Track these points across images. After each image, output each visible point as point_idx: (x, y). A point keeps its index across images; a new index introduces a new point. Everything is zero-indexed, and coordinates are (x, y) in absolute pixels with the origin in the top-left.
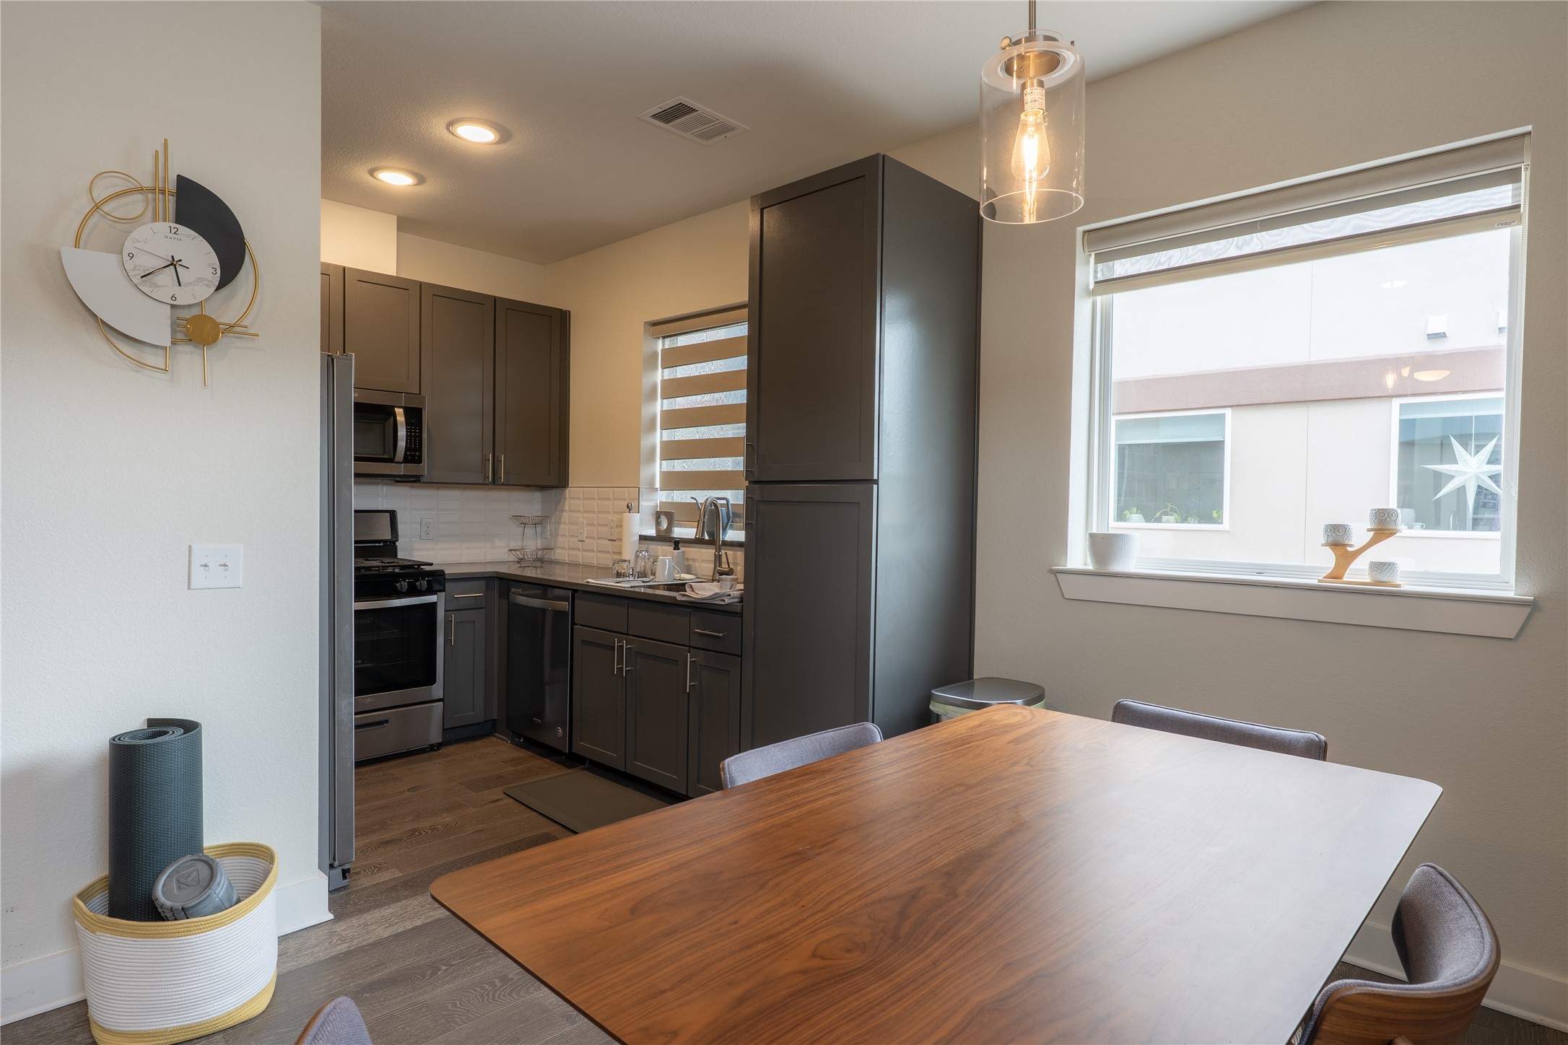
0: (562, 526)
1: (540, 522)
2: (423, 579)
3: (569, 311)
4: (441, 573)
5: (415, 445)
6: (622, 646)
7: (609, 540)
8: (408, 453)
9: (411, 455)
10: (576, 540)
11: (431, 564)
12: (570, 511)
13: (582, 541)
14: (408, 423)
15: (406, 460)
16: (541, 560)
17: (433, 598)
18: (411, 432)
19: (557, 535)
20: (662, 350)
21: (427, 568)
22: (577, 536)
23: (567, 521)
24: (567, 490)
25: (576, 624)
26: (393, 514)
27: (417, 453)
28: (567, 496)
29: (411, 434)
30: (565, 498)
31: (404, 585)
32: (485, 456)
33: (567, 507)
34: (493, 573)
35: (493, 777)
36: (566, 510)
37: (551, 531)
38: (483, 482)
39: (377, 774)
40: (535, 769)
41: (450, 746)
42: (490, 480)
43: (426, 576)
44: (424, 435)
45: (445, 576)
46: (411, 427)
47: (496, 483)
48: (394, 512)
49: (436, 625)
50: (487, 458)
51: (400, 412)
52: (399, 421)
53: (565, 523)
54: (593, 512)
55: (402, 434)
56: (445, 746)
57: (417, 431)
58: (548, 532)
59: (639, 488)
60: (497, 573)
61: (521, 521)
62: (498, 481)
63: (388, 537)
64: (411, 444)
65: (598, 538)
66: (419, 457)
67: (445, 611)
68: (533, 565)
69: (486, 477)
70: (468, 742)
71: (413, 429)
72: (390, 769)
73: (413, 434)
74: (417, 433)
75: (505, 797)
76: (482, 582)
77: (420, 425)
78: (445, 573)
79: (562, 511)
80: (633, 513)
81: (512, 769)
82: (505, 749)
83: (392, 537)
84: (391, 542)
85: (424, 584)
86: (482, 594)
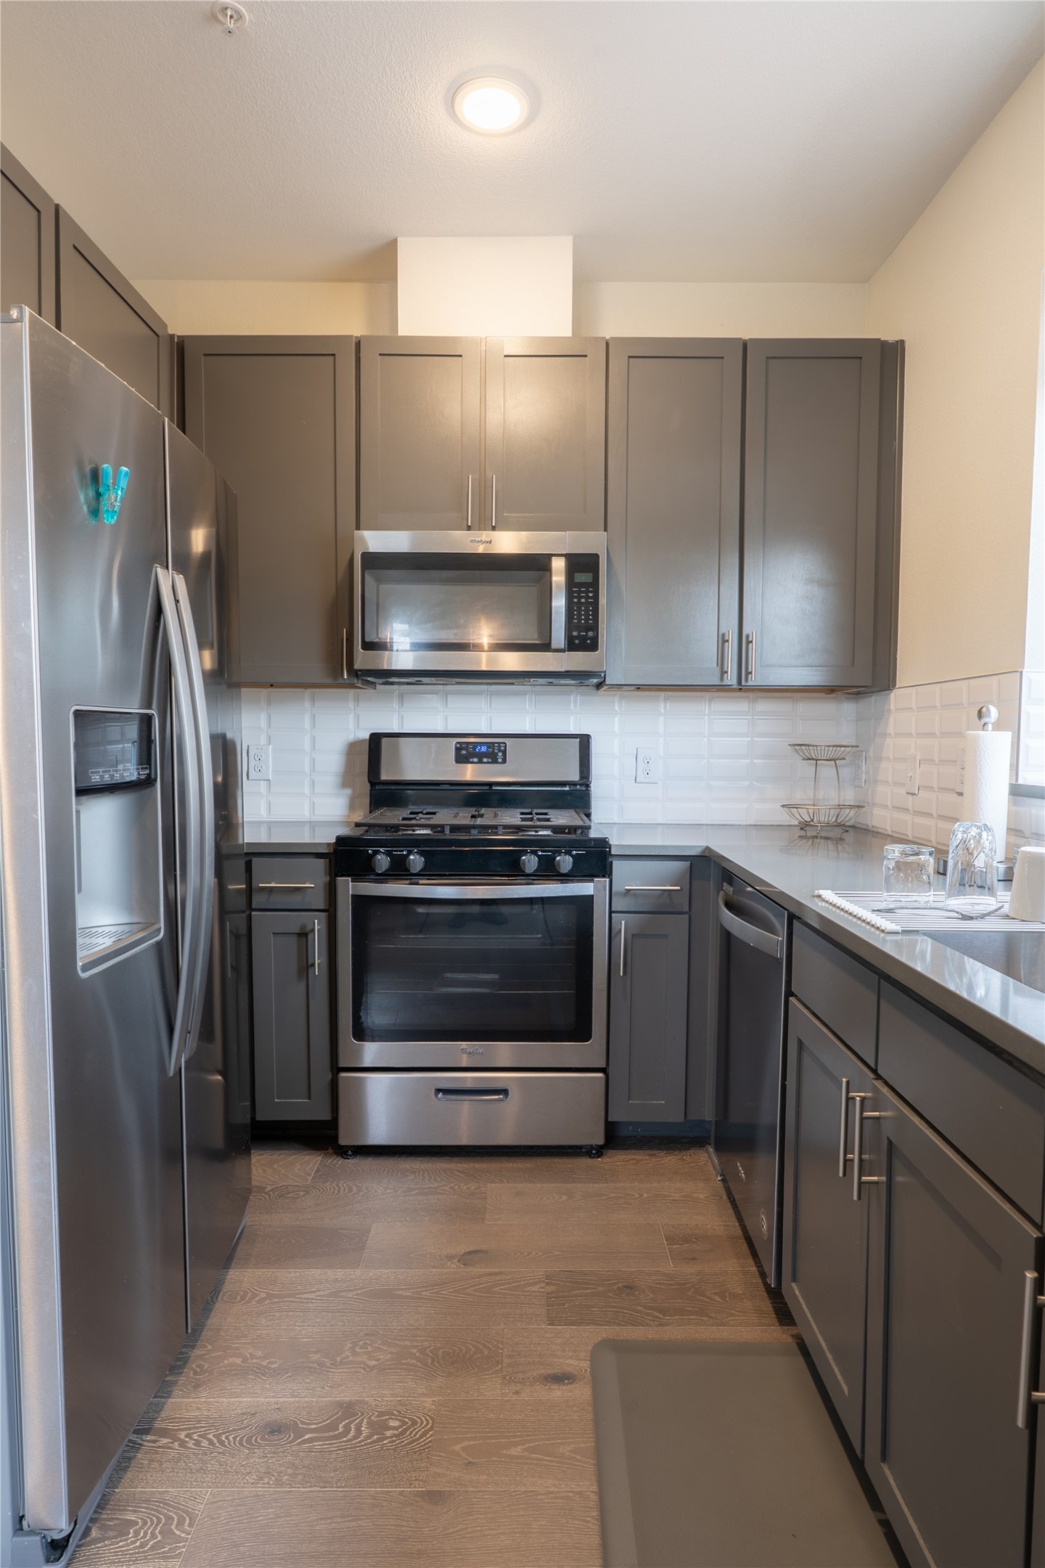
0: (884, 765)
1: (835, 756)
2: (568, 853)
3: (902, 342)
4: (603, 844)
5: (587, 620)
7: (959, 793)
8: (575, 634)
9: (577, 637)
10: (903, 791)
12: (898, 735)
13: (913, 794)
14: (570, 583)
16: (845, 828)
17: (586, 888)
18: (579, 598)
19: (875, 781)
22: (903, 785)
23: (891, 756)
24: (892, 695)
25: (794, 996)
26: (585, 741)
27: (590, 634)
28: (892, 707)
29: (579, 601)
30: (890, 710)
31: (532, 862)
32: (723, 635)
33: (891, 730)
34: (703, 848)
35: (615, 1284)
36: (890, 734)
37: (867, 773)
38: (718, 682)
39: (465, 1187)
40: (708, 1293)
41: (622, 1152)
42: (731, 679)
43: (577, 848)
44: (603, 601)
45: (610, 848)
46: (579, 589)
47: (743, 684)
48: (588, 737)
49: (592, 935)
50: (727, 638)
51: (558, 565)
52: (556, 581)
53: (889, 758)
54: (932, 735)
55: (559, 603)
56: (614, 1151)
57: (591, 595)
58: (864, 775)
59: (1021, 673)
60: (708, 848)
61: (807, 752)
62: (747, 680)
63: (575, 777)
64: (579, 619)
65: (942, 789)
66: (591, 639)
67: (611, 912)
68: (823, 834)
69: (723, 672)
70: (655, 1152)
71: (583, 592)
72: (493, 1182)
73: (583, 600)
74: (591, 598)
75: (586, 1370)
76: (683, 866)
77: (595, 584)
78: (611, 842)
79: (885, 735)
80: (993, 730)
81: (670, 1267)
82: (702, 1196)
83: (582, 778)
84: (581, 785)
85: (567, 862)
86: (680, 887)
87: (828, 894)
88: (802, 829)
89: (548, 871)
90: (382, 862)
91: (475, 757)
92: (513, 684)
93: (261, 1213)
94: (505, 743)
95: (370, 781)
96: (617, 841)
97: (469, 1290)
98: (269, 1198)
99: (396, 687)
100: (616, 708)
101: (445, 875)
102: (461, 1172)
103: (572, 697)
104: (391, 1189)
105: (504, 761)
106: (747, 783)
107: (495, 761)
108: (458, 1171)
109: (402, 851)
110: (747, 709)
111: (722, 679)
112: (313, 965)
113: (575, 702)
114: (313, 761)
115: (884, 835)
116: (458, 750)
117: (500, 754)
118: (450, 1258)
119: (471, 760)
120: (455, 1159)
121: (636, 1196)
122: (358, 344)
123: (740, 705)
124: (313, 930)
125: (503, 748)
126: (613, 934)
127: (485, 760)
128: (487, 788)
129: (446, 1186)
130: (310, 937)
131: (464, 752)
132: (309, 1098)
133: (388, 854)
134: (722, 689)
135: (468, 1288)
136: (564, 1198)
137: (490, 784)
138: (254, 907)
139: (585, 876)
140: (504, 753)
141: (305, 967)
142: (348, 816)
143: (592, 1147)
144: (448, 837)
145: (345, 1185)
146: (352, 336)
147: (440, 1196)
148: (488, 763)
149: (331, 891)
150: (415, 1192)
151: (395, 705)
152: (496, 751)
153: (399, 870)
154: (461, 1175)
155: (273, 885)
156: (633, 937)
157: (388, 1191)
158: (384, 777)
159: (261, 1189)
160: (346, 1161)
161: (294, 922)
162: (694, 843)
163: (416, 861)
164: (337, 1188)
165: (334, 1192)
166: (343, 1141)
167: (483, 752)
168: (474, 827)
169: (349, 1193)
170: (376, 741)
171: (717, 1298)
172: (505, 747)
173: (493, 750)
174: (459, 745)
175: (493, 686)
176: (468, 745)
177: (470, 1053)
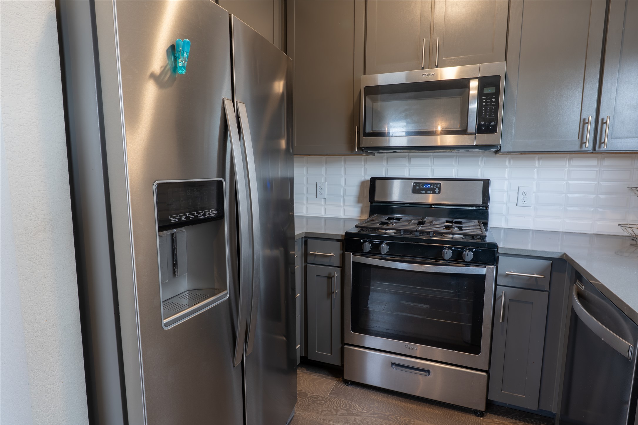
2: (471, 250)
4: (493, 247)
5: (490, 115)
8: (482, 123)
14: (481, 94)
15: (480, 130)
17: (482, 271)
18: (486, 102)
26: (486, 183)
29: (486, 104)
31: (448, 254)
32: (584, 119)
34: (561, 254)
38: (577, 148)
39: (403, 419)
41: (496, 416)
42: (588, 146)
43: (477, 248)
44: (501, 103)
45: (498, 249)
46: (487, 97)
47: (597, 149)
48: (488, 181)
50: (587, 121)
51: (474, 84)
52: (471, 94)
55: (473, 106)
56: (491, 415)
60: (565, 254)
62: (600, 147)
63: (479, 202)
64: (486, 115)
66: (492, 126)
67: (496, 285)
69: (582, 143)
70: (517, 422)
71: (489, 98)
72: (418, 419)
73: (489, 104)
74: (494, 102)
76: (546, 263)
77: (497, 94)
78: (499, 246)
83: (483, 203)
84: (482, 207)
85: (469, 255)
86: (543, 277)
88: (633, 239)
89: (458, 258)
90: (367, 247)
91: (423, 190)
92: (446, 152)
93: (303, 409)
94: (440, 183)
95: (369, 201)
96: (503, 245)
98: (308, 401)
99: (385, 154)
100: (507, 164)
101: (400, 256)
103: (480, 158)
104: (365, 410)
105: (439, 193)
106: (592, 209)
107: (434, 193)
108: (401, 407)
109: (378, 242)
110: (596, 164)
111: (581, 147)
112: (334, 293)
113: (482, 161)
114: (345, 190)
116: (414, 187)
117: (437, 189)
119: (421, 192)
123: (593, 162)
124: (334, 276)
125: (439, 186)
126: (497, 298)
127: (429, 192)
128: (429, 206)
129: (393, 415)
130: (333, 279)
131: (418, 188)
132: (331, 354)
133: (371, 243)
137: (431, 205)
138: (308, 262)
139: (481, 264)
140: (439, 188)
141: (330, 293)
142: (360, 217)
143: (478, 411)
144: (403, 236)
145: (344, 402)
149: (343, 257)
150: (377, 415)
151: (384, 163)
152: (435, 187)
153: (375, 251)
154: (402, 410)
155: (316, 253)
156: (510, 301)
157: (364, 411)
158: (376, 199)
159: (305, 395)
160: (347, 386)
161: (325, 271)
163: (385, 248)
164: (339, 403)
165: (338, 405)
166: (346, 377)
167: (428, 188)
168: (417, 231)
169: (345, 407)
170: (373, 180)
172: (440, 185)
173: (433, 187)
174: (415, 184)
175: (435, 153)
176: (420, 184)
177: (410, 348)
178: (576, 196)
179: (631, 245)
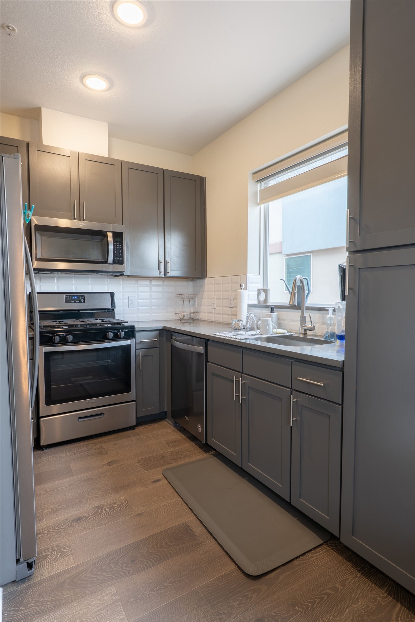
0: (203, 300)
1: (192, 298)
2: (122, 331)
3: (205, 177)
4: (133, 327)
5: (119, 254)
6: (239, 381)
7: (230, 307)
8: (116, 258)
9: (117, 260)
10: (211, 308)
11: (127, 322)
12: (208, 291)
13: (214, 308)
14: (114, 241)
15: (114, 262)
16: (193, 319)
17: (127, 342)
18: (117, 246)
19: (201, 305)
20: (260, 190)
21: (125, 324)
22: (211, 305)
23: (206, 297)
24: (206, 280)
25: (209, 362)
27: (121, 259)
28: (206, 283)
30: (205, 284)
31: (111, 335)
33: (206, 290)
34: (163, 327)
35: (159, 457)
36: (205, 291)
37: (198, 303)
39: (95, 447)
40: (185, 452)
41: (140, 427)
42: (162, 275)
43: (124, 329)
44: (125, 248)
45: (135, 329)
46: (117, 243)
47: (166, 276)
48: (113, 293)
49: (130, 357)
50: (161, 261)
51: (110, 235)
52: (110, 240)
53: (205, 298)
54: (220, 291)
55: (111, 248)
56: (138, 427)
57: (120, 246)
58: (196, 303)
59: (247, 275)
61: (182, 297)
62: (167, 275)
63: (109, 306)
64: (117, 253)
65: (223, 306)
66: (121, 260)
67: (136, 349)
68: (188, 322)
69: (160, 272)
70: (151, 424)
72: (104, 444)
75: (163, 477)
76: (157, 332)
78: (135, 327)
79: (204, 291)
80: (244, 290)
81: (172, 449)
82: (170, 432)
83: (112, 307)
84: (111, 309)
85: (122, 334)
86: (157, 340)
87: (217, 333)
88: (180, 320)
89: (117, 337)
90: (57, 339)
91: (73, 301)
94: (84, 296)
96: (137, 326)
97: (116, 471)
100: (121, 283)
101: (80, 342)
102: (91, 444)
103: (106, 279)
104: (68, 454)
105: (84, 302)
107: (80, 302)
108: (89, 444)
109: (64, 334)
111: (160, 274)
113: (107, 281)
115: (205, 321)
116: (66, 299)
117: (82, 299)
118: (104, 465)
119: (71, 302)
120: (86, 441)
121: (152, 436)
122: (28, 144)
123: (160, 282)
126: (137, 356)
127: (77, 302)
128: (77, 312)
129: (88, 448)
131: (68, 299)
133: (59, 336)
134: (160, 278)
135: (115, 470)
136: (130, 442)
137: (79, 310)
139: (128, 338)
140: (84, 299)
143: (133, 426)
144: (79, 328)
145: (50, 457)
146: (25, 141)
147: (88, 452)
148: (78, 302)
149: (33, 350)
150: (78, 453)
152: (81, 298)
153: (63, 341)
156: (143, 356)
160: (43, 451)
162: (160, 326)
163: (70, 338)
165: (47, 460)
167: (75, 299)
170: (31, 295)
171: (188, 452)
172: (84, 297)
173: (80, 298)
174: (66, 297)
175: (77, 275)
176: (70, 297)
177: (90, 403)
178: (155, 300)
179: (181, 323)
